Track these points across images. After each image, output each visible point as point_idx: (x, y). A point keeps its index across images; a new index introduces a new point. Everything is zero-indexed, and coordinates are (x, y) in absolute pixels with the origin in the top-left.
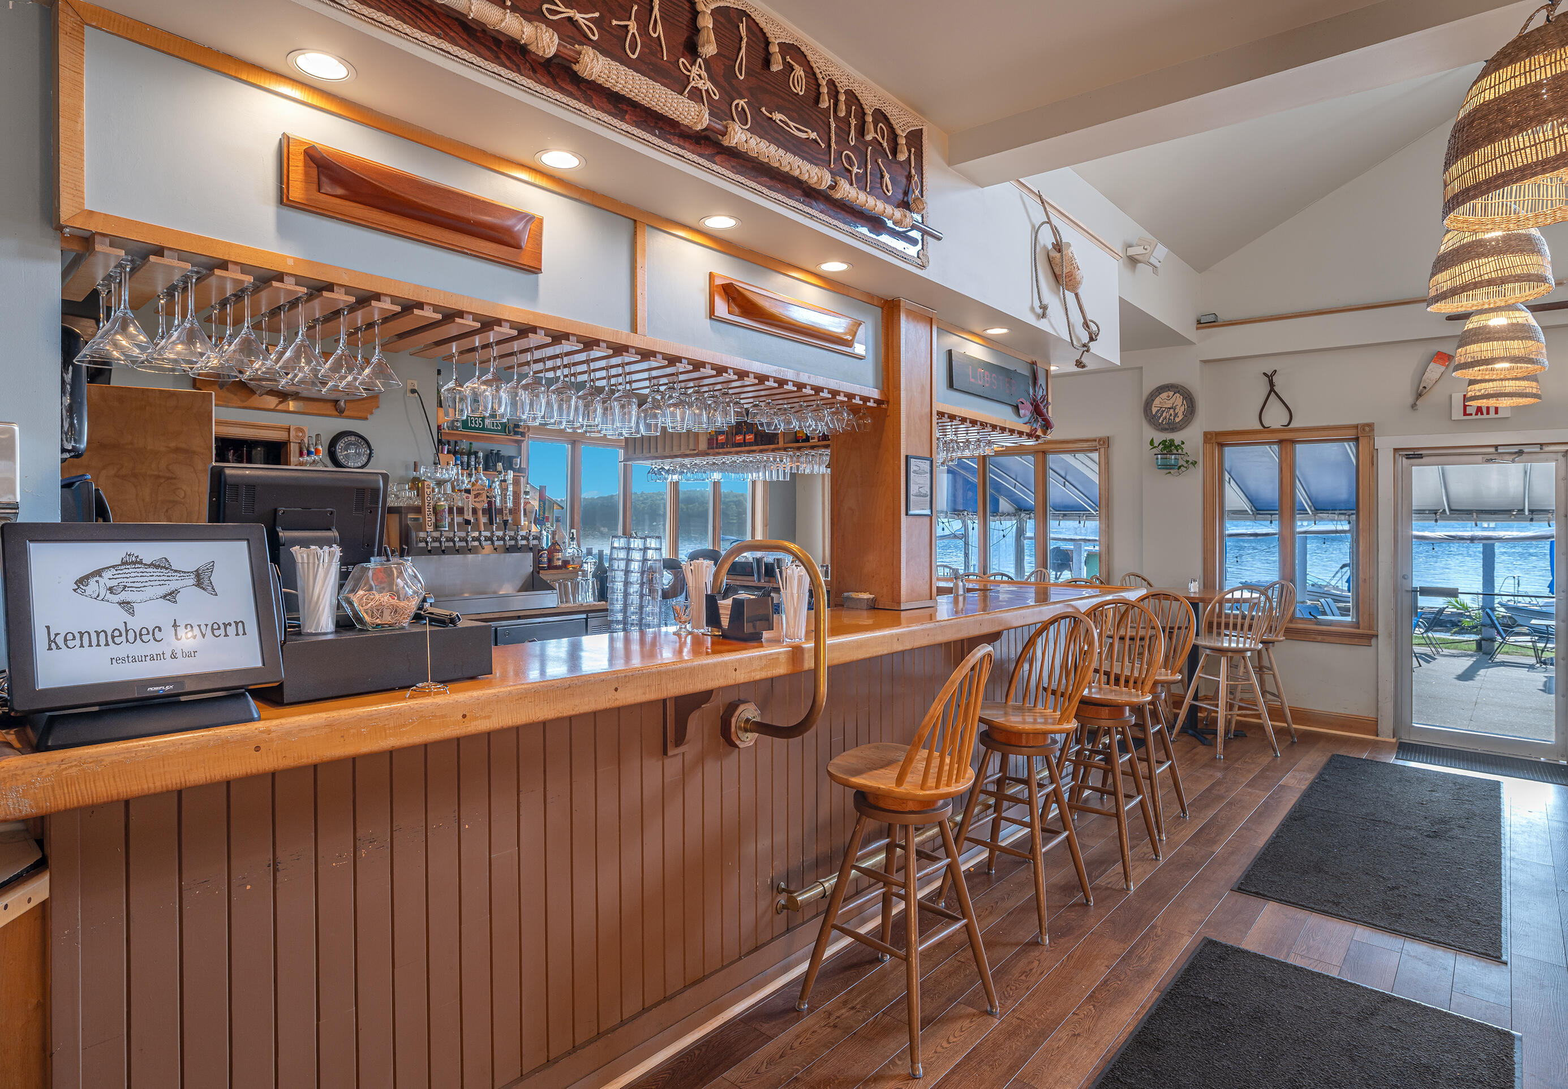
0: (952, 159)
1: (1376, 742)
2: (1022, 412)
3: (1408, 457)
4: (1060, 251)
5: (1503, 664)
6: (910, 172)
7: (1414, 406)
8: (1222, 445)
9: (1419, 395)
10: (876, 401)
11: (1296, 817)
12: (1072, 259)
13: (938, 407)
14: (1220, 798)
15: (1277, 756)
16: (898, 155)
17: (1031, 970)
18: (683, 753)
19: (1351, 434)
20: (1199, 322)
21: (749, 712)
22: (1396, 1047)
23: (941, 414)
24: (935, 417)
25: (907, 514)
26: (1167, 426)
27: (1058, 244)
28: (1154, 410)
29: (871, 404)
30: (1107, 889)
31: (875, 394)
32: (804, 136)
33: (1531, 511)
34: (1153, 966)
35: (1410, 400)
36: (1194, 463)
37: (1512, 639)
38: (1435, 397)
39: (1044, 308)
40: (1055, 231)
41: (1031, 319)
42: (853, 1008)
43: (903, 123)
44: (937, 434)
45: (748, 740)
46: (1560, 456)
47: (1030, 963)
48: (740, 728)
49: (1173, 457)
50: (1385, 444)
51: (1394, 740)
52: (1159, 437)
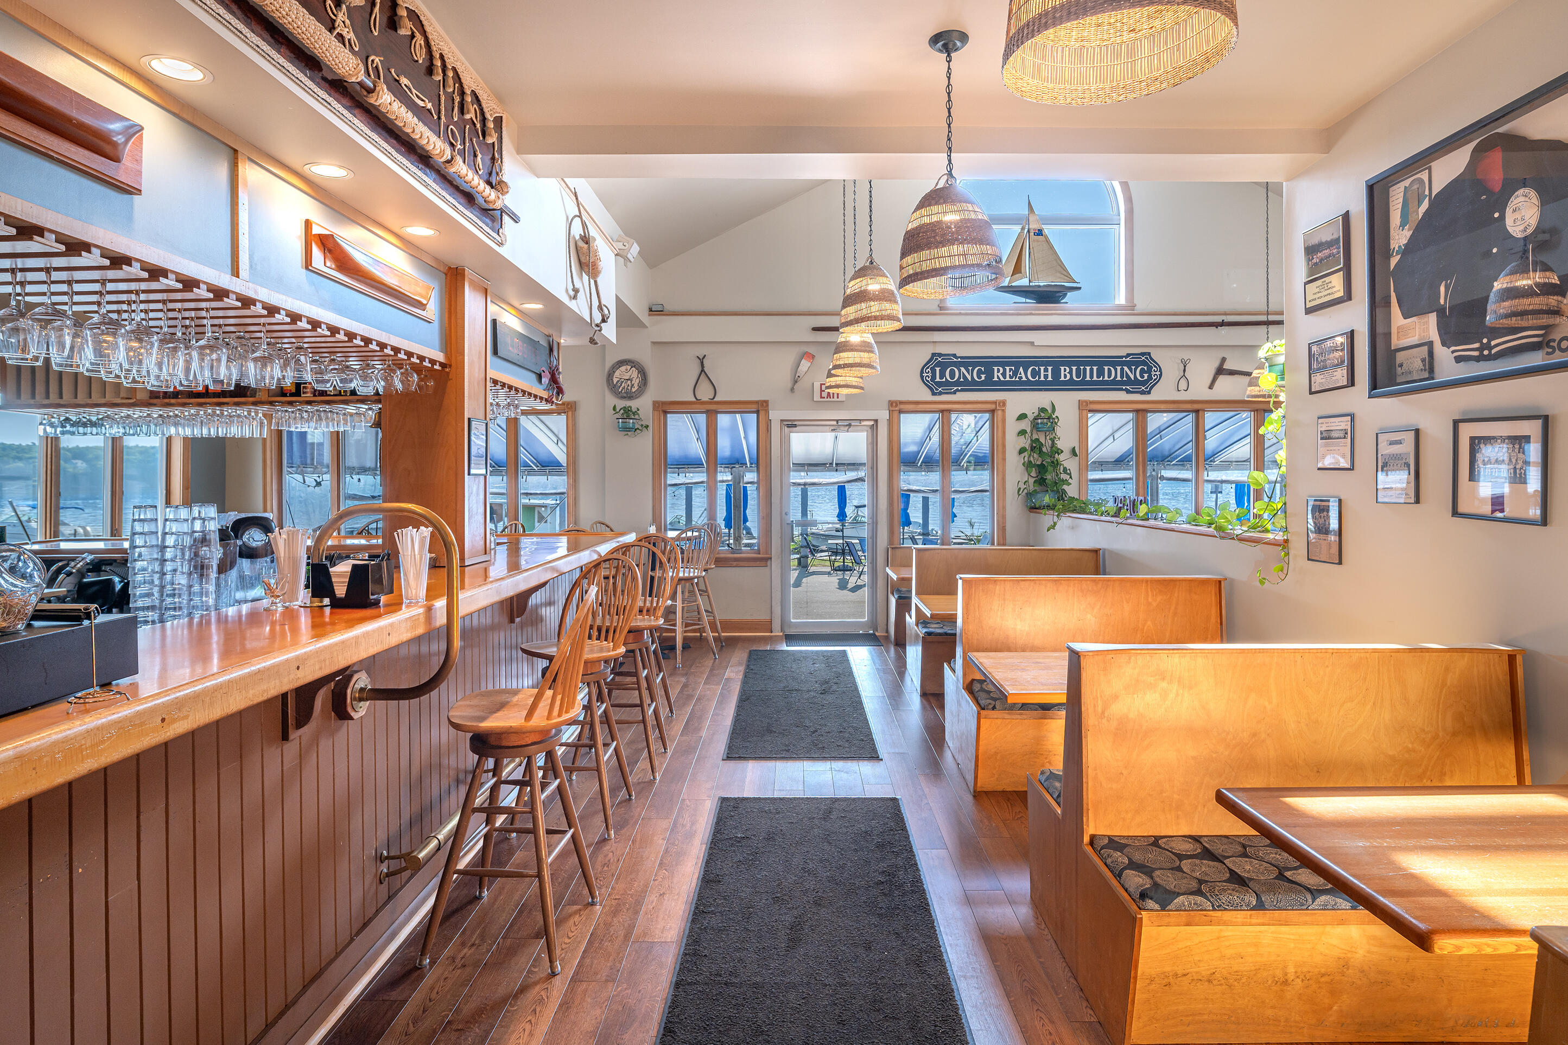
0: (521, 150)
1: (771, 637)
2: (543, 380)
3: (789, 426)
4: (587, 243)
5: (814, 573)
6: (494, 154)
7: (792, 390)
8: (665, 413)
9: (796, 382)
10: (441, 364)
11: (744, 700)
12: (596, 251)
13: (492, 374)
14: (690, 697)
15: (716, 658)
16: (487, 137)
17: (609, 861)
18: (300, 737)
19: (754, 408)
20: (651, 310)
21: (362, 681)
22: (848, 827)
23: (495, 382)
24: (489, 384)
25: (469, 474)
26: (625, 395)
27: (585, 236)
28: (615, 380)
29: (437, 367)
30: (639, 783)
31: (440, 357)
32: (421, 104)
33: (837, 464)
34: (694, 828)
35: (790, 385)
36: (647, 427)
37: (819, 555)
38: (803, 384)
39: (576, 291)
40: (584, 225)
41: (565, 299)
42: (473, 945)
43: (492, 108)
44: (490, 400)
45: (361, 710)
46: (868, 428)
47: (606, 856)
48: (355, 699)
49: (631, 421)
50: (775, 415)
51: (781, 634)
52: (621, 404)
